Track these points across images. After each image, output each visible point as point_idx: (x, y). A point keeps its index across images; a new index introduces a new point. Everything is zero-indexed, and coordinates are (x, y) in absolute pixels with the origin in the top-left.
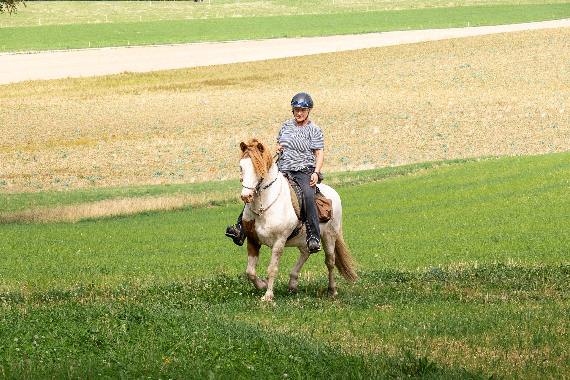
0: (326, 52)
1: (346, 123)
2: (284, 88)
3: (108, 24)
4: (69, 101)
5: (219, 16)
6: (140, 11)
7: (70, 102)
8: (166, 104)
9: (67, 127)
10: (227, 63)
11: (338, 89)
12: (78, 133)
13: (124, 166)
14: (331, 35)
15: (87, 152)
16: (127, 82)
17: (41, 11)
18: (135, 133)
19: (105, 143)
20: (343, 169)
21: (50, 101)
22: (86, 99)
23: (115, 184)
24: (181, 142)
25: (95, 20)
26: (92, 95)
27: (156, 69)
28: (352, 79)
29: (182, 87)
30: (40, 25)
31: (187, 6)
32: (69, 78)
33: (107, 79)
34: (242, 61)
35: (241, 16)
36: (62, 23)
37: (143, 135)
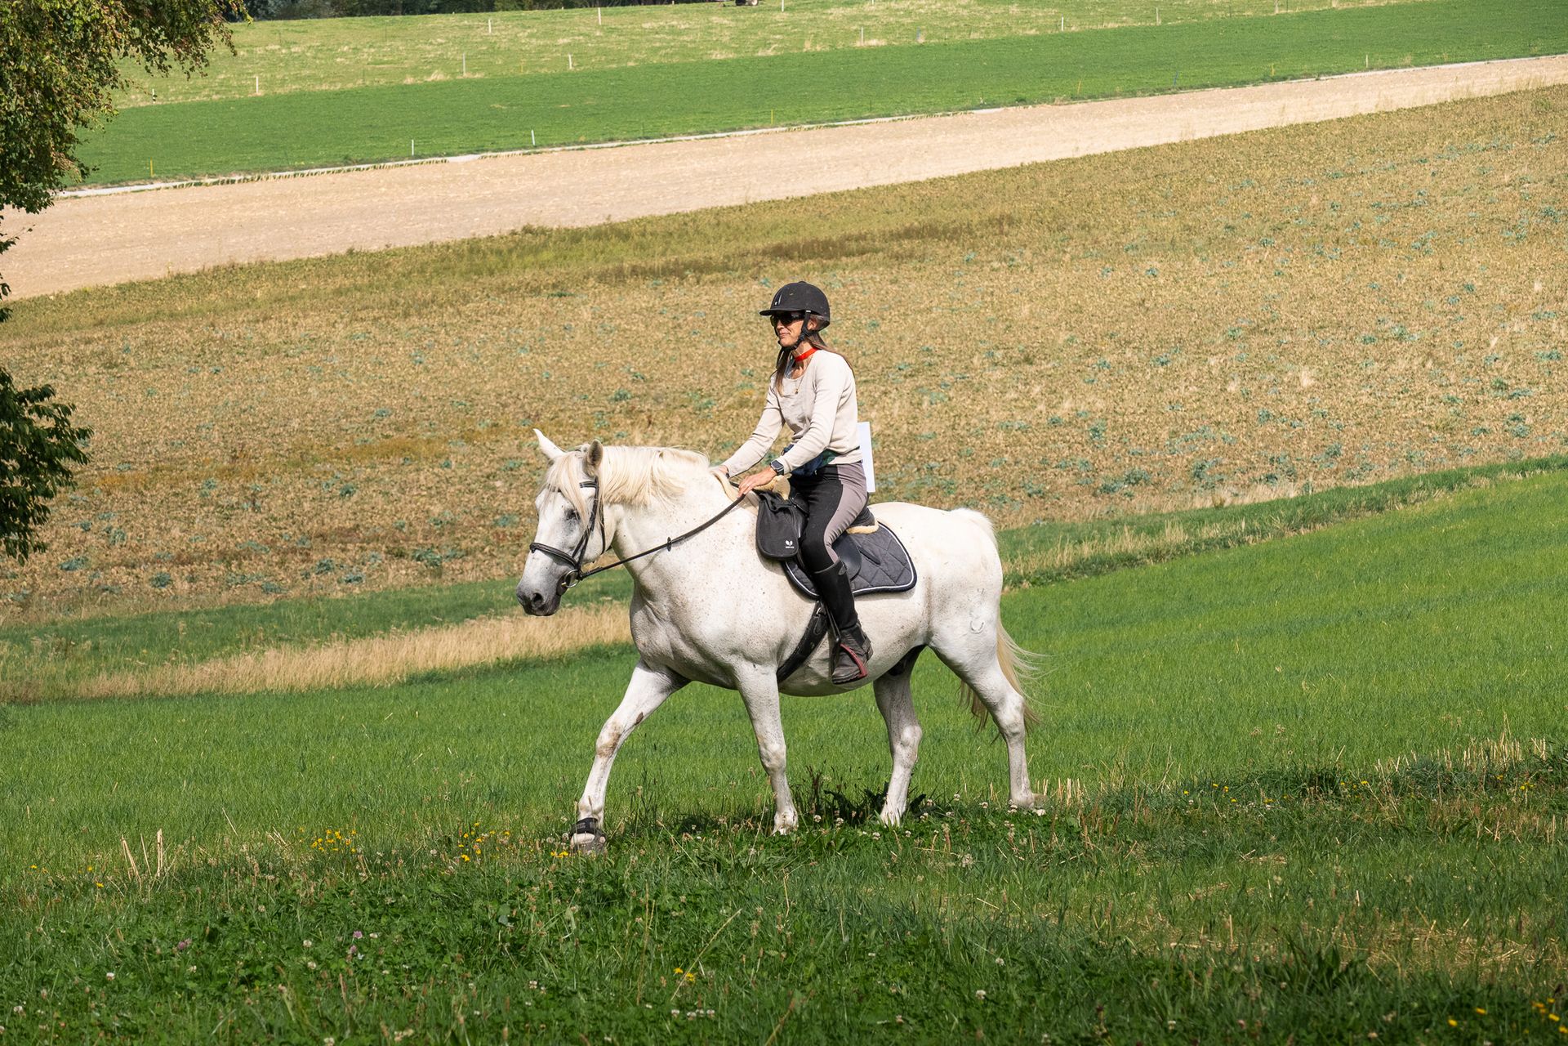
0: (1149, 143)
1: (1213, 361)
2: (1018, 260)
3: (469, 82)
4: (357, 325)
5: (815, 43)
6: (566, 41)
7: (358, 327)
8: (655, 322)
9: (349, 404)
10: (842, 189)
11: (1188, 255)
12: (386, 421)
13: (528, 515)
14: (1162, 91)
15: (413, 475)
16: (530, 259)
17: (260, 51)
18: (562, 415)
19: (467, 449)
20: (1202, 502)
21: (295, 324)
22: (406, 315)
23: (502, 572)
24: (704, 437)
25: (429, 73)
26: (425, 304)
27: (620, 216)
28: (1231, 222)
29: (701, 268)
30: (259, 93)
31: (715, 19)
32: (350, 252)
33: (471, 251)
34: (886, 182)
35: (883, 43)
36: (325, 87)
37: (586, 420)
